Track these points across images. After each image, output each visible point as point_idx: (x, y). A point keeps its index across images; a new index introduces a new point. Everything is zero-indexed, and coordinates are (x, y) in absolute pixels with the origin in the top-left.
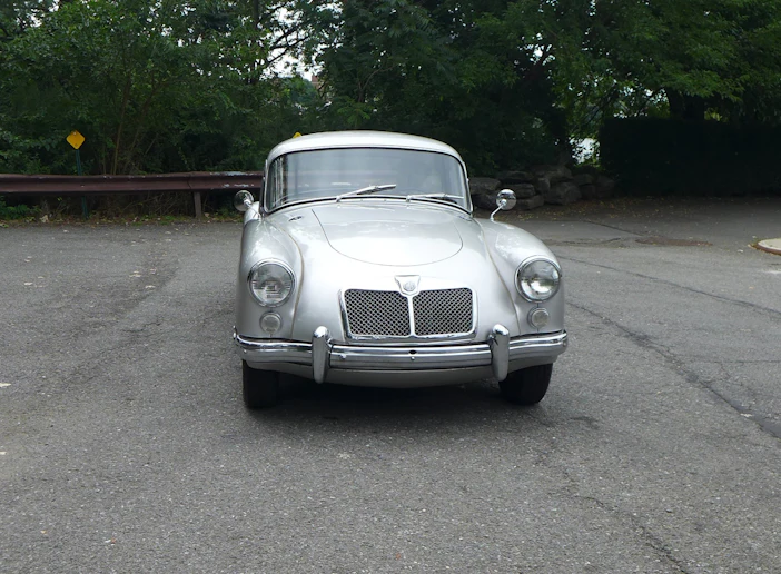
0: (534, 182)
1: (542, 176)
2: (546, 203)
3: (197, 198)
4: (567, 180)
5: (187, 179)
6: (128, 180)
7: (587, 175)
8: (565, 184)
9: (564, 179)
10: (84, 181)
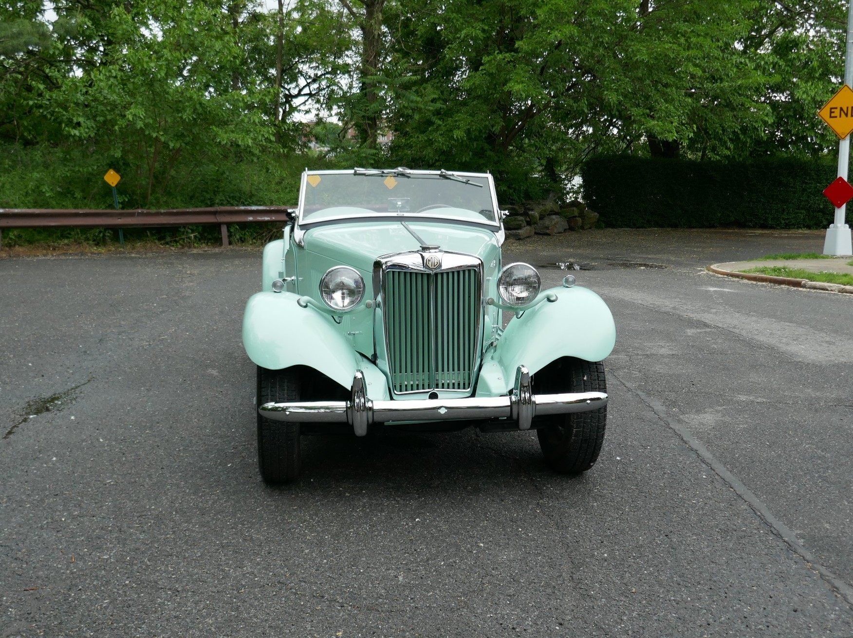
0: (525, 214)
1: (532, 210)
2: (536, 233)
3: (224, 229)
4: (556, 214)
5: (215, 213)
6: (162, 214)
7: (575, 208)
8: (554, 217)
9: (552, 213)
10: (121, 215)
